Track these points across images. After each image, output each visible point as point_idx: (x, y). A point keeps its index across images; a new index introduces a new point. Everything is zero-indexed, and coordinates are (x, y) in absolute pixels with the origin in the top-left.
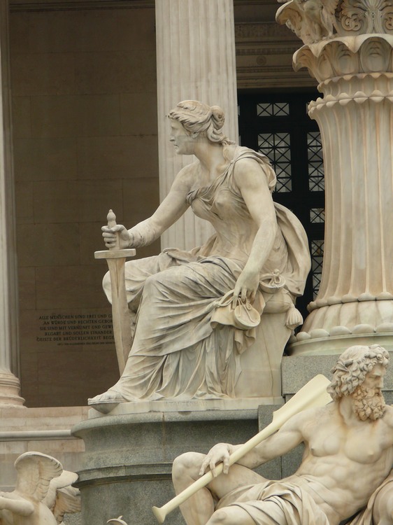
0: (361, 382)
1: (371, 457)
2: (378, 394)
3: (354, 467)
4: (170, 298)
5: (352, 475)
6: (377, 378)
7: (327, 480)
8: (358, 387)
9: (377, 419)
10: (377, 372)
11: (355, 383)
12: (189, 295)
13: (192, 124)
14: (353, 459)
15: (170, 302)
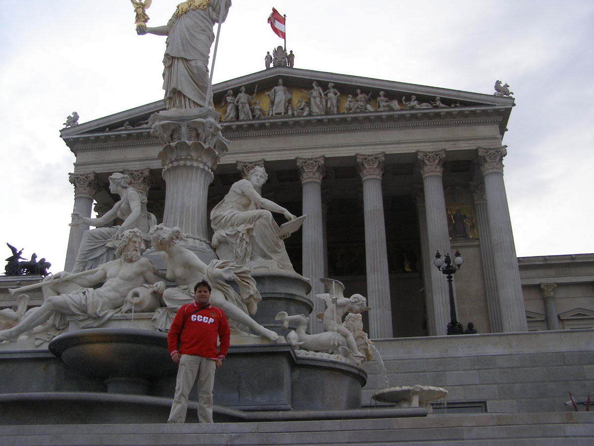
0: (126, 243)
1: (129, 277)
2: (137, 251)
3: (121, 282)
4: (92, 238)
5: (119, 285)
6: (135, 242)
7: (109, 288)
8: (126, 246)
9: (135, 261)
10: (135, 239)
11: (124, 244)
12: (100, 238)
13: (114, 179)
14: (122, 278)
15: (91, 240)
